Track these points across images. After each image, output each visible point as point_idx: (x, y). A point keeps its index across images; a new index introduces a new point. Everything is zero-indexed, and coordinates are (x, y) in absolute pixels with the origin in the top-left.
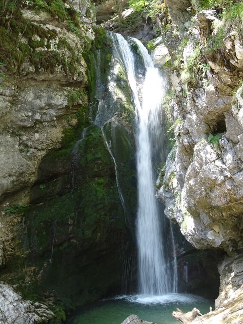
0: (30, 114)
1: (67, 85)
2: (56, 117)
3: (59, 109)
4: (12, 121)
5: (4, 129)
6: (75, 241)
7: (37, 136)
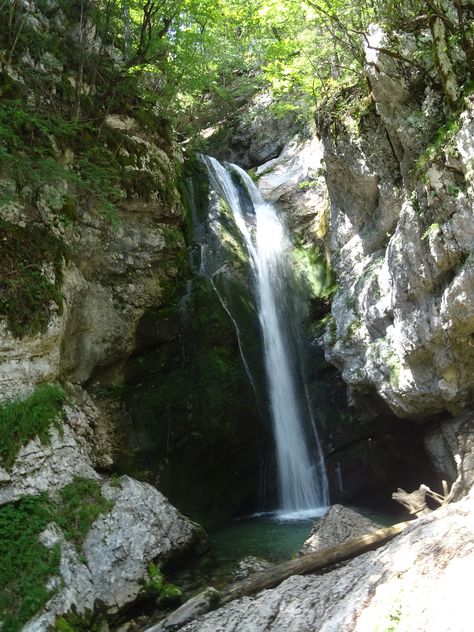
0: (122, 257)
1: (161, 221)
2: (151, 264)
3: (155, 253)
4: (101, 264)
5: (94, 275)
6: (197, 434)
7: (132, 287)
